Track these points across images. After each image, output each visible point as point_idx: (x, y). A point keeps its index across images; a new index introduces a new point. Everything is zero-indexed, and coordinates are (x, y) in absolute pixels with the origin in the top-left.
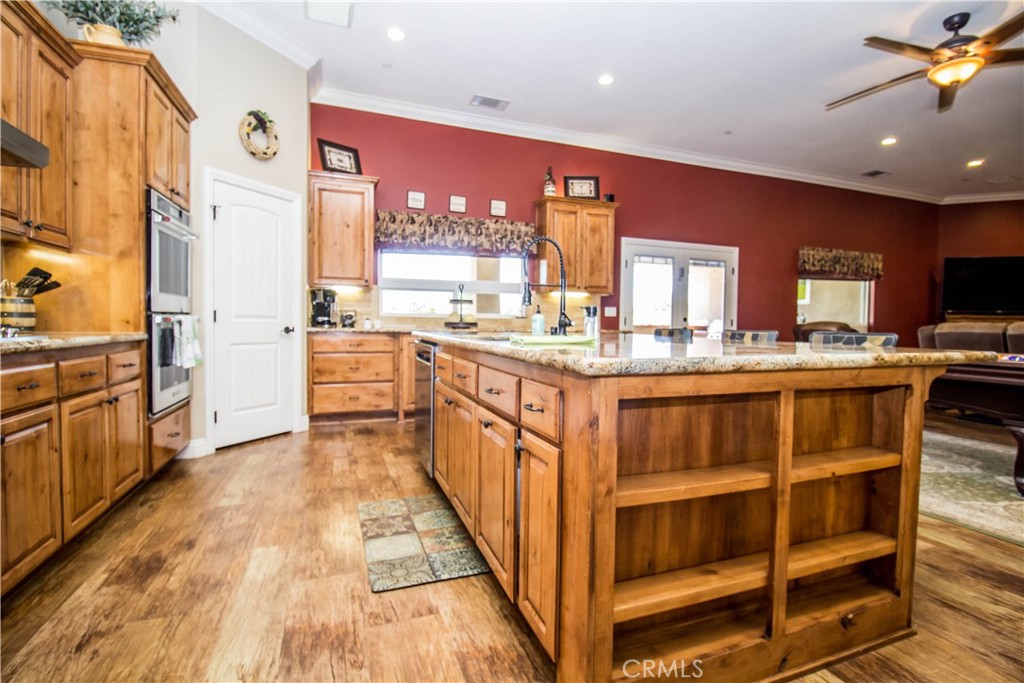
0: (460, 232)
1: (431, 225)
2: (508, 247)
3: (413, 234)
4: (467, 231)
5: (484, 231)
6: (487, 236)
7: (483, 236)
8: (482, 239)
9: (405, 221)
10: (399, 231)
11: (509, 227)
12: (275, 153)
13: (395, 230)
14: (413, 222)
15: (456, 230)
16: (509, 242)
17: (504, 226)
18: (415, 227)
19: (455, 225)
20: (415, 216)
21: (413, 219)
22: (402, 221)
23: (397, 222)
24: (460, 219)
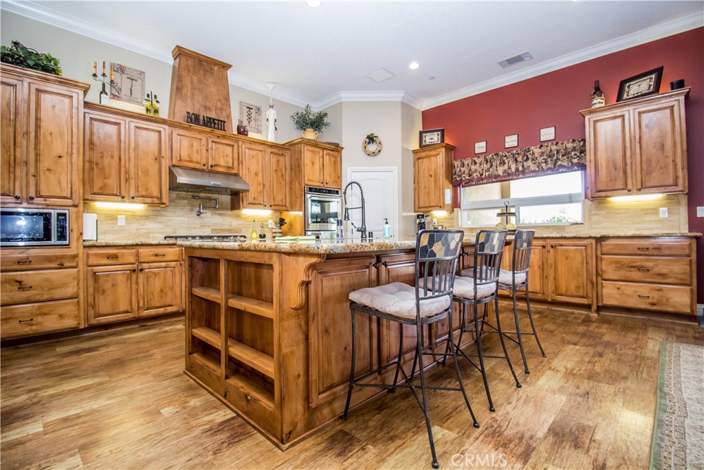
0: (509, 162)
1: (487, 162)
2: (555, 165)
3: (476, 171)
4: (516, 160)
5: (530, 156)
6: (533, 160)
7: (530, 160)
8: (529, 163)
9: (470, 164)
10: (467, 172)
11: (554, 148)
12: (379, 151)
13: (464, 171)
14: (475, 163)
15: (506, 161)
16: (556, 160)
17: (549, 148)
18: (477, 167)
19: (505, 158)
20: (476, 159)
21: (475, 161)
22: (468, 165)
23: (466, 166)
24: (508, 152)
